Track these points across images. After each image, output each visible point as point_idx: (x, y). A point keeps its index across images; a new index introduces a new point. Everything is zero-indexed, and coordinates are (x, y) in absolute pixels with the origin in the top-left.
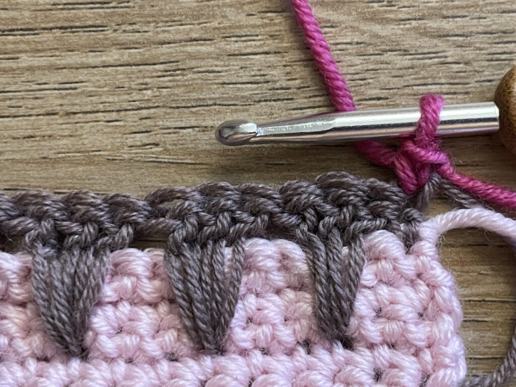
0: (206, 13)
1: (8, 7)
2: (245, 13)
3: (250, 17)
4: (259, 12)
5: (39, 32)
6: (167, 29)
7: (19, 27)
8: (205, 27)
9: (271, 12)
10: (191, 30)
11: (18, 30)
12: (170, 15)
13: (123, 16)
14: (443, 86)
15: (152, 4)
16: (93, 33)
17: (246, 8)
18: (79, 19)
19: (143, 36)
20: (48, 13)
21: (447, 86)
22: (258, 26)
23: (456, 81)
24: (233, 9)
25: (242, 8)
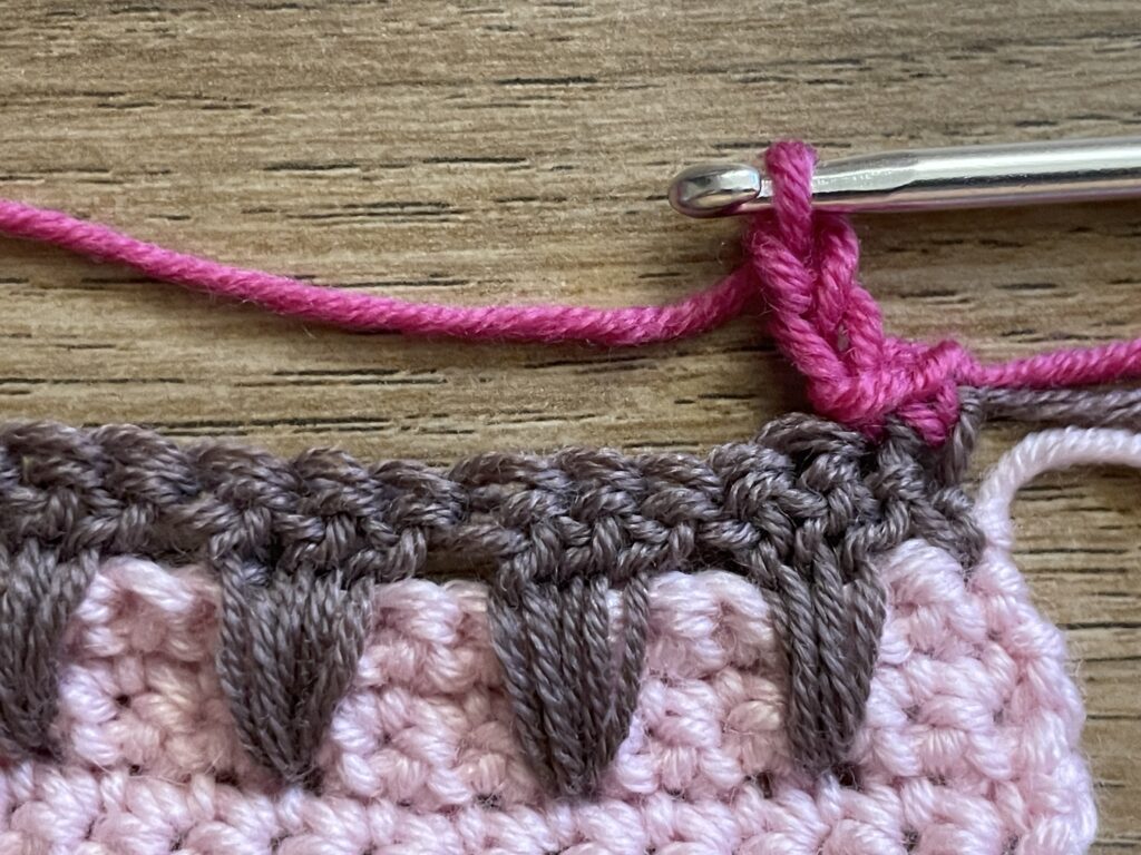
0: (591, 396)
1: (183, 376)
2: (673, 399)
3: (684, 406)
4: (702, 397)
5: (247, 428)
6: (511, 426)
7: (207, 418)
8: (590, 424)
9: (726, 397)
10: (560, 429)
11: (202, 424)
12: (518, 398)
13: (421, 399)
14: (1074, 556)
15: (481, 375)
16: (359, 433)
17: (673, 387)
18: (331, 403)
19: (460, 439)
20: (265, 391)
21: (1082, 556)
22: (699, 425)
23: (1102, 546)
24: (647, 389)
25: (665, 388)
